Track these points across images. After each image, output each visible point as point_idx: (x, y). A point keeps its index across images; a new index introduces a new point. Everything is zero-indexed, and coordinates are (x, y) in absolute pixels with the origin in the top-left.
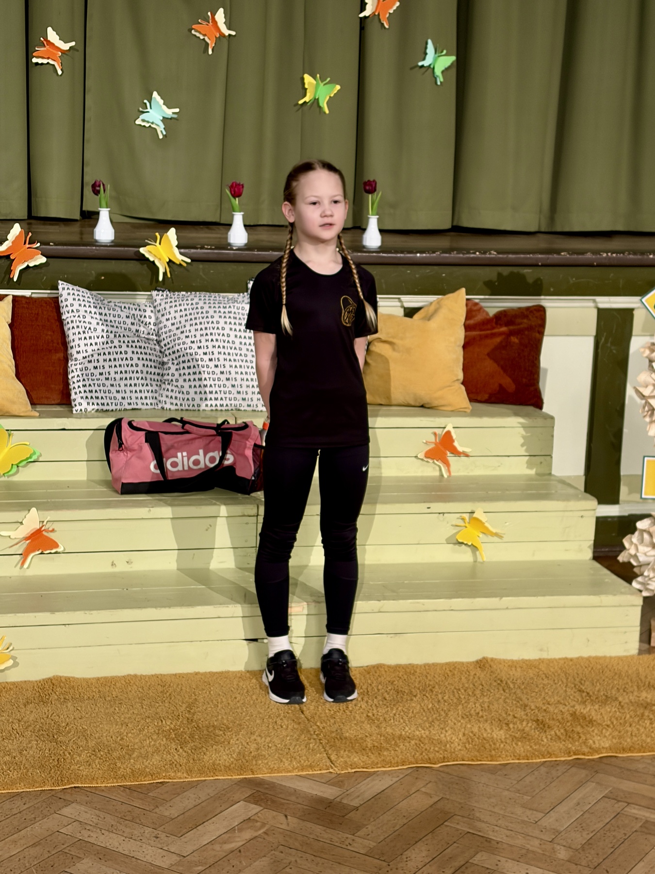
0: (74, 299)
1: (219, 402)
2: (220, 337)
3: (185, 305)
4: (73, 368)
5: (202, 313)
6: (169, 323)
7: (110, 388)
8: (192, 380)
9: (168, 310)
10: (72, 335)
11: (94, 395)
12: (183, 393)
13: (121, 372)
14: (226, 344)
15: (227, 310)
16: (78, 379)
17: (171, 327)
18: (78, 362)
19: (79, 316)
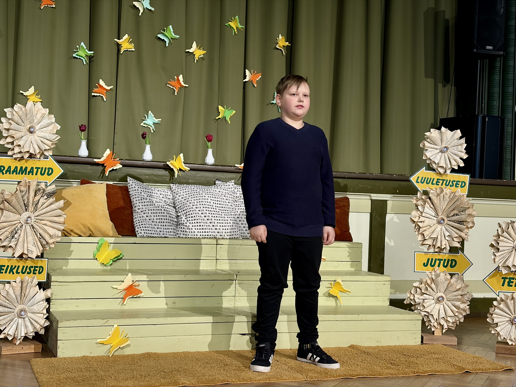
0: (136, 185)
1: (206, 234)
2: (206, 203)
3: (188, 189)
4: (136, 216)
5: (197, 192)
6: (180, 198)
7: (154, 226)
8: (193, 223)
9: (179, 191)
10: (135, 201)
11: (147, 229)
12: (189, 229)
13: (159, 219)
14: (209, 206)
15: (208, 191)
16: (139, 221)
17: (181, 199)
18: (139, 214)
19: (138, 193)
